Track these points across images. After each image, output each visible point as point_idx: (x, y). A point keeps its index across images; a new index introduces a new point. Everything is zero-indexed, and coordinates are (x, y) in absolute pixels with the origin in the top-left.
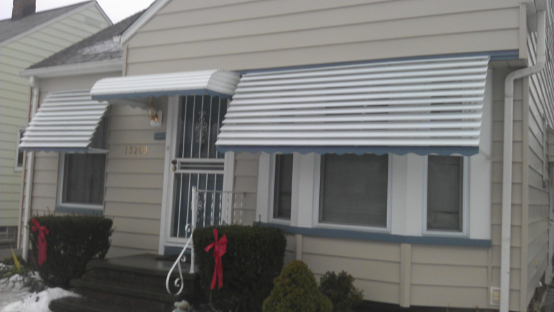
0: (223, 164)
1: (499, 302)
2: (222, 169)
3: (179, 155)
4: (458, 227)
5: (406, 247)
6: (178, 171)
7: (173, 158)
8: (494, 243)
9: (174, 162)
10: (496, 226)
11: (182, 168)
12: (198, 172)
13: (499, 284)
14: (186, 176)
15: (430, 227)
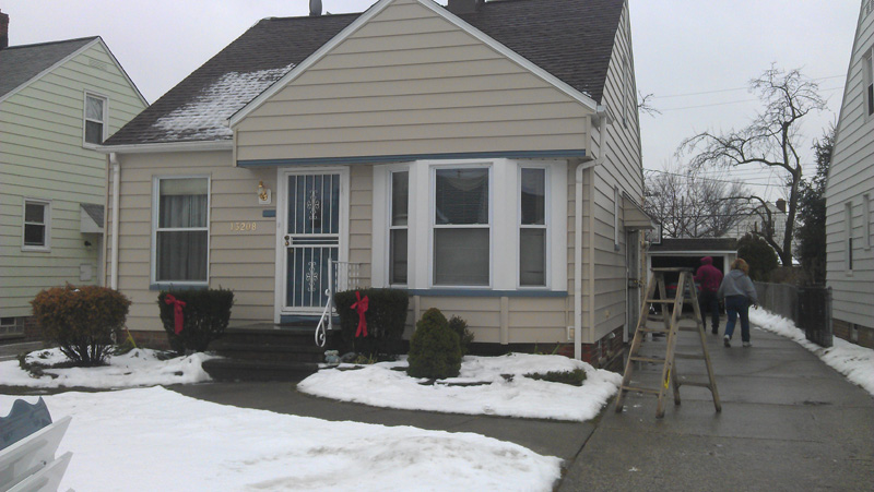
0: (337, 238)
1: (574, 337)
2: (337, 243)
3: (291, 230)
4: (542, 283)
5: (505, 299)
6: (291, 246)
7: (286, 234)
8: (570, 293)
9: (287, 238)
10: (571, 281)
11: (294, 243)
12: (312, 246)
13: (573, 324)
14: (299, 250)
15: (521, 284)
